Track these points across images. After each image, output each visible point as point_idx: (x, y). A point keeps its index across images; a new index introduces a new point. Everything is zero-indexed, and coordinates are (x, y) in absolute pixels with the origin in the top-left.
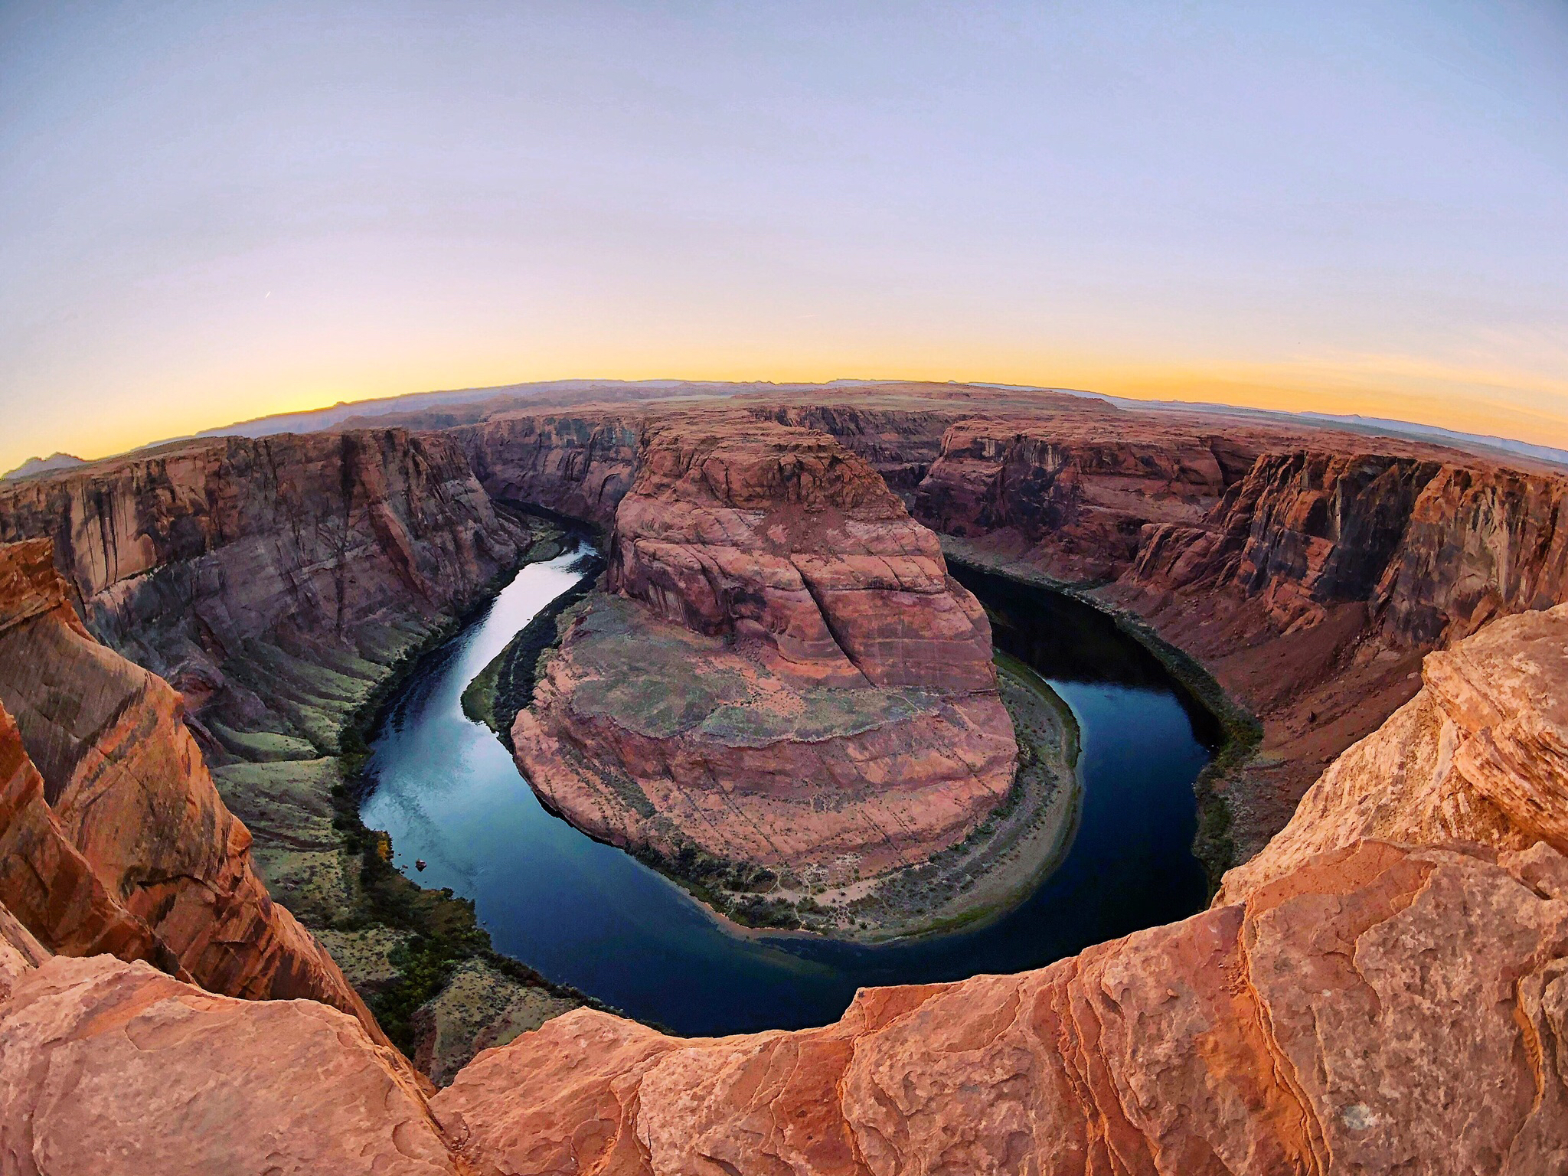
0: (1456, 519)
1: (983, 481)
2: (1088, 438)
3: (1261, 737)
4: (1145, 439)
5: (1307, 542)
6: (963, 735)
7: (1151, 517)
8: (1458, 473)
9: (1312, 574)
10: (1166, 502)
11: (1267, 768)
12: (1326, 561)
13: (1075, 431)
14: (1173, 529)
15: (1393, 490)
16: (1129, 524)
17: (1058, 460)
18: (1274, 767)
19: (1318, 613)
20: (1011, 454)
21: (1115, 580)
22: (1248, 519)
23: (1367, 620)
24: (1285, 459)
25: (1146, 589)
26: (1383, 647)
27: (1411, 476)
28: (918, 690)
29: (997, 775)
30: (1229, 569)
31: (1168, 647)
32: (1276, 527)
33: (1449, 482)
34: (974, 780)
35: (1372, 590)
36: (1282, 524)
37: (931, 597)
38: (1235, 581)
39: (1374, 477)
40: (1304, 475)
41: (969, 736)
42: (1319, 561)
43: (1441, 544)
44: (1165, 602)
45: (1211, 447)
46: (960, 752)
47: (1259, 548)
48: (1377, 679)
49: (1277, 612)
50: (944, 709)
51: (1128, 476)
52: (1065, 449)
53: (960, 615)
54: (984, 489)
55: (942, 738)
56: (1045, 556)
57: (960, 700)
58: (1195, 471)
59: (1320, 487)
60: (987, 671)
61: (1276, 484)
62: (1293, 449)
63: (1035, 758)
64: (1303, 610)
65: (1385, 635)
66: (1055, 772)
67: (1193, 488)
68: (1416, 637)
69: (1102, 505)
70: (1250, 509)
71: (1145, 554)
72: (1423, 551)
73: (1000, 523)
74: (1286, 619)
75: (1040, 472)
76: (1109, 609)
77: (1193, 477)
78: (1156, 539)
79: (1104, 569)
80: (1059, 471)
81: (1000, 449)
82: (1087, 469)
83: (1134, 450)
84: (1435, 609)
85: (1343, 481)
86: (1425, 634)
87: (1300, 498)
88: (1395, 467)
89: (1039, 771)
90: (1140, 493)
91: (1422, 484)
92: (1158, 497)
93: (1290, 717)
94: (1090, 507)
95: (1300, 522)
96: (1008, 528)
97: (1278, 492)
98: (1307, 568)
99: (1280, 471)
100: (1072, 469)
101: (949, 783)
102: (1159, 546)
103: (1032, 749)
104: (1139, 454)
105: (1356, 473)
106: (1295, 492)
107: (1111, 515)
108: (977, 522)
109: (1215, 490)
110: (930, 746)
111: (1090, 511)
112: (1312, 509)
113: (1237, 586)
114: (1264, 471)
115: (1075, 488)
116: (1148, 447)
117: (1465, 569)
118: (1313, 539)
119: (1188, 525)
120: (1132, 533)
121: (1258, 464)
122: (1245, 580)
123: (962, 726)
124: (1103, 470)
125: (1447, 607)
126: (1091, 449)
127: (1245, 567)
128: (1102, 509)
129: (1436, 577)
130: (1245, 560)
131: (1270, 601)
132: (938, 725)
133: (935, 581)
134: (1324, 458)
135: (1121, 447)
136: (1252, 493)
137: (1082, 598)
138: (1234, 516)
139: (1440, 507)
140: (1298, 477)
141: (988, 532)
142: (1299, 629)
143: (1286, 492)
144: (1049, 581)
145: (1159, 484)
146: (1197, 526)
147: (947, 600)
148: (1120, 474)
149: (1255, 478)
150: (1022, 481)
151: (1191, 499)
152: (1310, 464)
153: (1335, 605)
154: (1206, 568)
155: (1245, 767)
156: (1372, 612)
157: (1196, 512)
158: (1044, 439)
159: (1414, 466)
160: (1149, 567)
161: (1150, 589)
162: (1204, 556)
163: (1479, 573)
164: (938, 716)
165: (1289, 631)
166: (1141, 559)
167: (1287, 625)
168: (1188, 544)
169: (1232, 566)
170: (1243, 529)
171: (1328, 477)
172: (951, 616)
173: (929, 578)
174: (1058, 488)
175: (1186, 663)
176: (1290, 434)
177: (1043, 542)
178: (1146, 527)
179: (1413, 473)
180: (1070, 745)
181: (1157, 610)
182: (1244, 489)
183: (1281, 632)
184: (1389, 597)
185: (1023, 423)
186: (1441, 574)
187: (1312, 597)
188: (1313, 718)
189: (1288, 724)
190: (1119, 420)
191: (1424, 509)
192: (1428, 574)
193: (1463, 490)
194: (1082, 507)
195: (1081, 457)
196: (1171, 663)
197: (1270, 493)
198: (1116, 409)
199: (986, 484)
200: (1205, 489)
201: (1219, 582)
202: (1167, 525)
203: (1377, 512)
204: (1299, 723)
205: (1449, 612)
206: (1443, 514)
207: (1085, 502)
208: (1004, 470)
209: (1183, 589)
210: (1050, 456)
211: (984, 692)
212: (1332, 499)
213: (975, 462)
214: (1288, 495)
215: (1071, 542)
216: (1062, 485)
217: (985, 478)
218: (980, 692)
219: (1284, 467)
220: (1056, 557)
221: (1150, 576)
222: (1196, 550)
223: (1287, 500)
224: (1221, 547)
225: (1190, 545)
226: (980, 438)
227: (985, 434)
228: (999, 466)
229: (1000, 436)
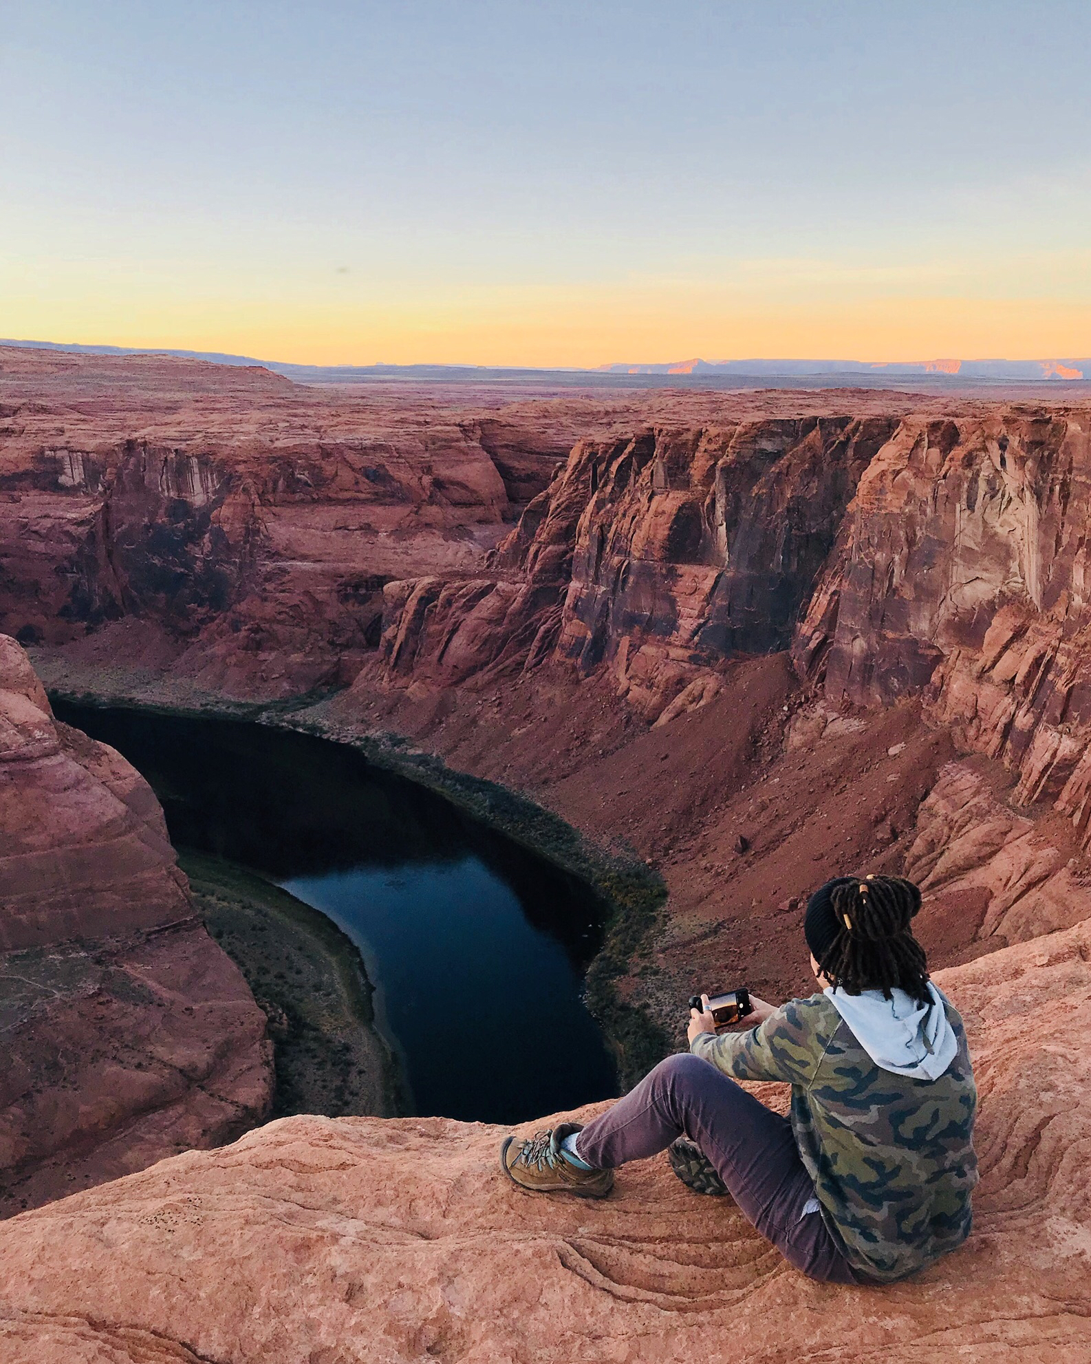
0: (935, 498)
1: (67, 533)
2: (265, 438)
3: (664, 894)
4: (368, 434)
5: (672, 575)
6: (156, 1017)
7: (395, 570)
8: (934, 426)
9: (687, 624)
10: (416, 542)
11: (694, 941)
12: (709, 597)
13: (236, 428)
14: (441, 585)
15: (814, 469)
16: (357, 587)
17: (213, 483)
18: (705, 936)
19: (706, 682)
20: (119, 477)
21: (348, 685)
22: (566, 552)
23: (794, 679)
24: (621, 445)
25: (408, 692)
26: (832, 716)
27: (844, 445)
28: (41, 954)
29: (242, 1073)
30: (543, 638)
31: (468, 782)
32: (616, 559)
33: (917, 444)
34: (201, 1096)
35: (793, 631)
36: (627, 553)
37: (34, 766)
38: (558, 655)
39: (777, 456)
40: (657, 465)
41: (168, 1018)
42: (696, 602)
43: (911, 542)
44: (443, 709)
45: (481, 440)
46: (161, 1051)
47: (592, 597)
48: (836, 766)
49: (636, 692)
50: (107, 977)
51: (344, 502)
52: (224, 462)
53: (98, 790)
54: (70, 548)
55: (117, 1032)
56: (211, 660)
57: (131, 953)
58: (459, 484)
59: (686, 484)
60: (172, 885)
61: (609, 489)
62: (627, 430)
63: (298, 1023)
64: (680, 683)
65: (830, 697)
66: (340, 1038)
67: (459, 512)
68: (887, 691)
69: (304, 558)
70: (567, 534)
71: (396, 633)
72: (880, 557)
73: (112, 611)
74: (655, 700)
75: (180, 508)
76: (350, 735)
77: (457, 494)
78: (412, 605)
79: (326, 667)
80: (218, 503)
81: (93, 472)
82: (270, 497)
83: (350, 456)
84: (915, 642)
85: (726, 470)
86: (903, 682)
87: (654, 505)
88: (815, 435)
89: (313, 1045)
90: (369, 530)
91: (866, 454)
92: (401, 533)
93: (702, 849)
94: (282, 564)
95: (657, 544)
96: (129, 619)
97: (612, 501)
98: (678, 615)
100: (241, 498)
101: (156, 1116)
102: (419, 615)
103: (288, 1008)
104: (359, 462)
105: (747, 452)
106: (644, 499)
107: (323, 573)
108: (64, 612)
109: (496, 510)
110: (99, 1055)
111: (284, 571)
112: (675, 521)
113: (561, 664)
114: (584, 470)
115: (251, 532)
116: (374, 448)
117: (959, 572)
118: (683, 569)
119: (464, 576)
120: (364, 600)
121: (573, 460)
122: (574, 649)
123: (146, 999)
124: (298, 497)
125: (934, 633)
126: (275, 460)
127: (572, 630)
128: (307, 565)
129: (908, 593)
130: (569, 619)
131: (623, 678)
132: (102, 1010)
133: (38, 734)
134: (689, 436)
135: (326, 452)
136: (567, 509)
137: (296, 724)
138: (542, 548)
139: (905, 484)
140: (646, 472)
141: (89, 630)
142: (680, 713)
143: (627, 499)
144: (229, 704)
145: (400, 512)
146: (481, 574)
147: (67, 766)
148: (330, 501)
149: (570, 482)
150: (147, 527)
151: (457, 532)
152: (666, 448)
153: (735, 665)
154: (504, 642)
155: (656, 947)
156: (800, 664)
157: (470, 553)
158: (183, 446)
160: (405, 657)
161: (414, 689)
162: (498, 622)
163: (985, 575)
164: (99, 993)
165: (663, 719)
166: (390, 645)
167: (658, 710)
168: (469, 607)
169: (547, 631)
170: (561, 569)
171: (698, 466)
172: (81, 797)
173: (22, 729)
174: (219, 535)
175: (505, 802)
176: (609, 405)
177: (203, 636)
178: (391, 587)
179: (848, 439)
180: (352, 984)
181: (434, 723)
182: (552, 504)
183: (651, 722)
184: (826, 638)
185: (132, 419)
186: (917, 586)
187: (692, 659)
188: (745, 845)
189: (703, 863)
190: (304, 404)
191: (878, 492)
192: (892, 590)
193: (945, 452)
194: (270, 566)
195: (257, 475)
196: (479, 806)
197: (600, 505)
198: (291, 386)
199: (73, 539)
200: (479, 512)
201: (529, 661)
202: (427, 580)
203: (788, 509)
204: (722, 856)
205: (940, 642)
206: (911, 495)
207: (274, 555)
208: (107, 506)
209: (469, 682)
210: (197, 477)
211: (174, 926)
212: (708, 501)
213: (47, 498)
214: (630, 504)
215: (257, 630)
216: (226, 528)
217: (69, 528)
218: (167, 929)
219: (620, 459)
220: (233, 660)
221: (410, 669)
222: (485, 614)
223: (631, 513)
224: (524, 603)
225: (472, 607)
226: (53, 449)
227: (60, 441)
228: (95, 502)
229: (91, 444)
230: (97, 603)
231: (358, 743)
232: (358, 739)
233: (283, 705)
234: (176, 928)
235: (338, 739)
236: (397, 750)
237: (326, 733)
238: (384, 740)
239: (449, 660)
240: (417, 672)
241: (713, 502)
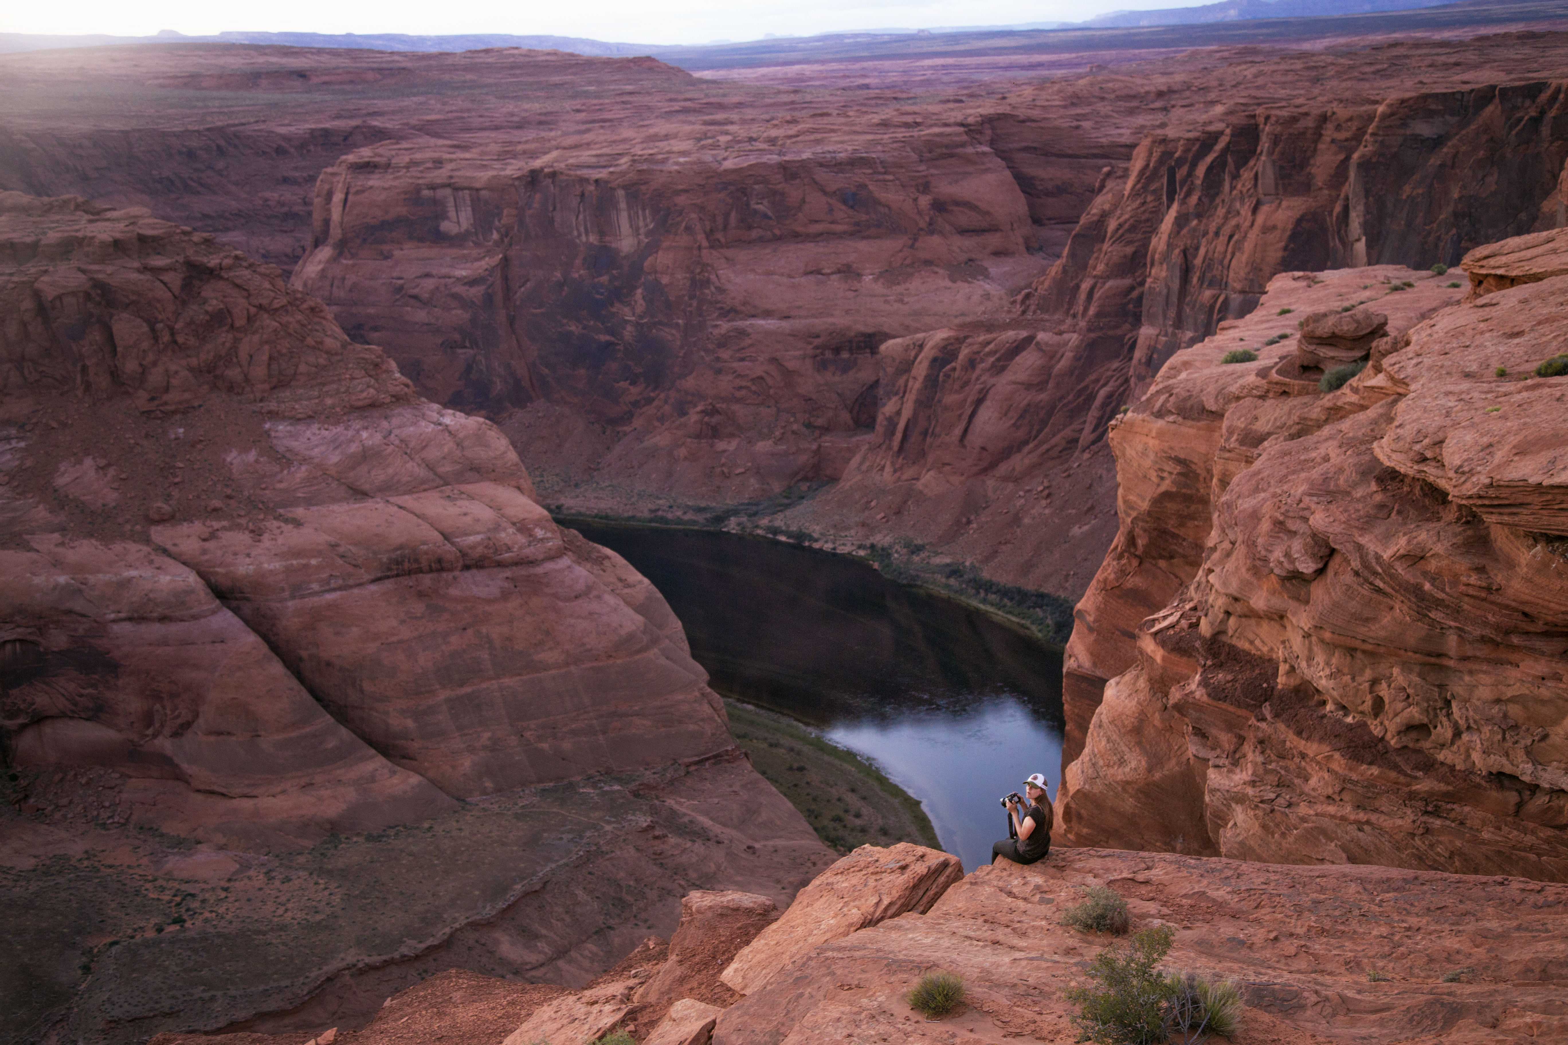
1: (455, 296)
2: (708, 158)
4: (842, 144)
7: (893, 324)
10: (914, 284)
14: (960, 341)
16: (837, 350)
17: (646, 222)
20: (519, 221)
21: (834, 479)
22: (1132, 288)
24: (1208, 141)
25: (919, 485)
27: (1536, 122)
30: (1104, 405)
32: (1208, 293)
36: (1222, 286)
39: (1438, 142)
40: (1262, 164)
44: (971, 505)
45: (993, 143)
47: (1172, 347)
51: (815, 238)
52: (660, 193)
54: (460, 315)
56: (650, 454)
58: (967, 204)
59: (1306, 188)
61: (1194, 199)
67: (968, 242)
69: (768, 314)
70: (1135, 264)
71: (900, 407)
73: (518, 396)
75: (603, 257)
76: (850, 542)
77: (964, 218)
78: (921, 370)
79: (803, 458)
80: (652, 248)
81: (487, 216)
82: (720, 236)
83: (822, 175)
85: (1365, 165)
87: (1260, 219)
88: (1491, 110)
90: (848, 272)
92: (891, 274)
94: (740, 324)
95: (1266, 271)
96: (541, 405)
97: (1199, 216)
99: (1201, 170)
100: (683, 240)
102: (932, 383)
104: (837, 182)
105: (1396, 140)
106: (1245, 211)
107: (793, 334)
109: (1017, 237)
111: (742, 333)
112: (1290, 239)
114: (1155, 176)
115: (698, 283)
116: (854, 162)
119: (990, 327)
120: (846, 367)
121: (1136, 164)
124: (755, 234)
126: (725, 186)
128: (772, 324)
130: (1141, 378)
134: (1309, 123)
135: (789, 172)
136: (1133, 229)
137: (776, 531)
140: (1246, 175)
143: (1221, 212)
145: (890, 245)
146: (1014, 324)
147: (574, 570)
148: (797, 237)
149: (1135, 194)
150: (560, 285)
151: (969, 269)
152: (1276, 140)
154: (1050, 414)
157: (987, 296)
158: (602, 174)
159: (1544, 97)
160: (914, 438)
161: (928, 481)
162: (1041, 386)
164: (653, 826)
166: (892, 424)
168: (999, 368)
169: (1110, 396)
170: (1127, 311)
171: (1323, 162)
174: (655, 289)
177: (638, 423)
178: (889, 346)
179: (1542, 113)
181: (959, 526)
182: (1112, 225)
194: (725, 326)
195: (701, 208)
197: (1180, 221)
199: (464, 303)
200: (995, 240)
201: (1086, 436)
202: (941, 335)
203: (1455, 214)
207: (729, 313)
208: (506, 260)
209: (1003, 469)
210: (624, 215)
211: (715, 757)
212: (1338, 209)
213: (425, 251)
214: (1226, 218)
215: (713, 411)
216: (665, 280)
217: (460, 289)
218: (707, 759)
219: (1209, 159)
220: (683, 452)
221: (923, 454)
222: (1022, 377)
223: (1227, 230)
224: (1077, 359)
225: (1003, 369)
226: (433, 187)
227: (440, 175)
228: (489, 253)
229: (483, 176)
230: (498, 386)
231: (862, 553)
232: (860, 547)
233: (753, 509)
234: (717, 758)
235: (834, 549)
236: (916, 558)
237: (816, 540)
238: (897, 547)
239: (975, 439)
240: (930, 459)
241: (1346, 210)
